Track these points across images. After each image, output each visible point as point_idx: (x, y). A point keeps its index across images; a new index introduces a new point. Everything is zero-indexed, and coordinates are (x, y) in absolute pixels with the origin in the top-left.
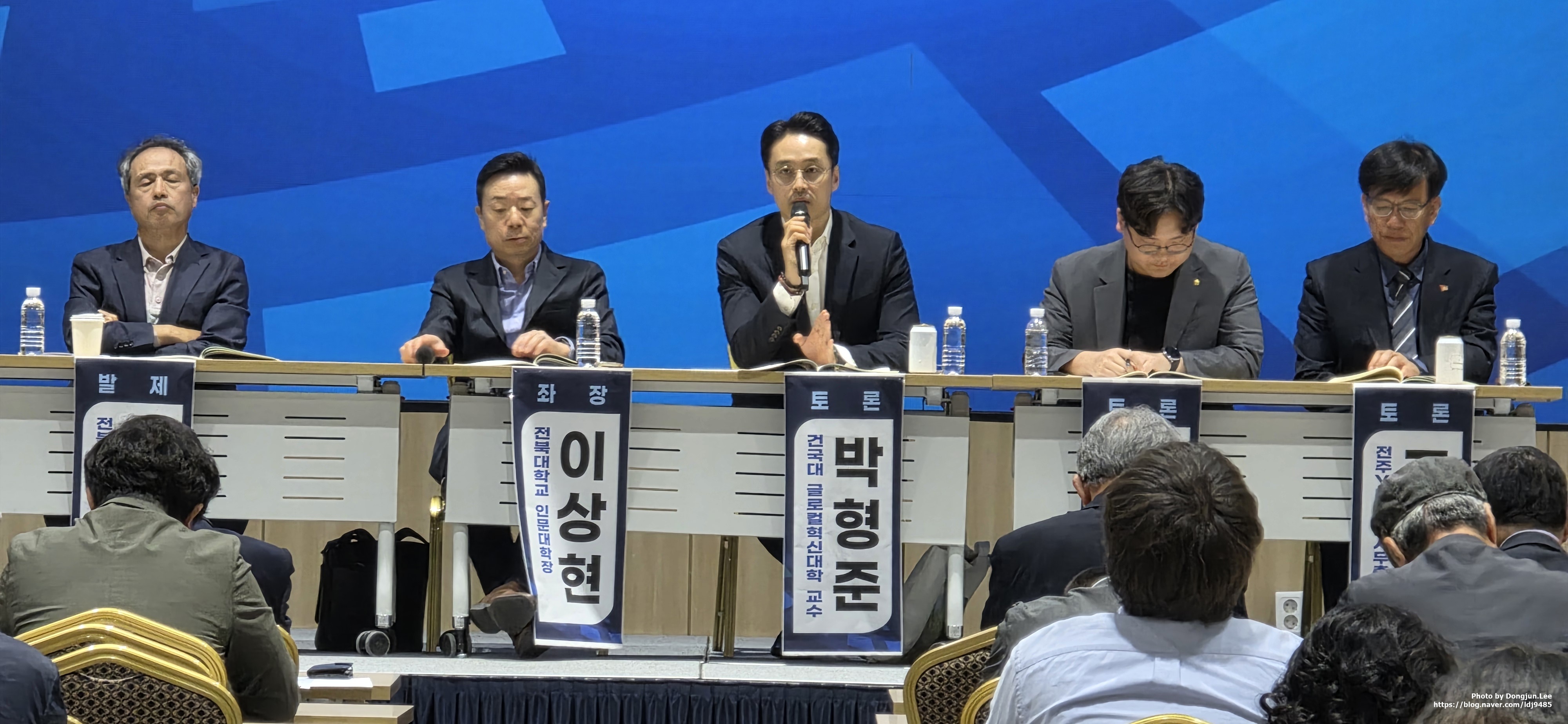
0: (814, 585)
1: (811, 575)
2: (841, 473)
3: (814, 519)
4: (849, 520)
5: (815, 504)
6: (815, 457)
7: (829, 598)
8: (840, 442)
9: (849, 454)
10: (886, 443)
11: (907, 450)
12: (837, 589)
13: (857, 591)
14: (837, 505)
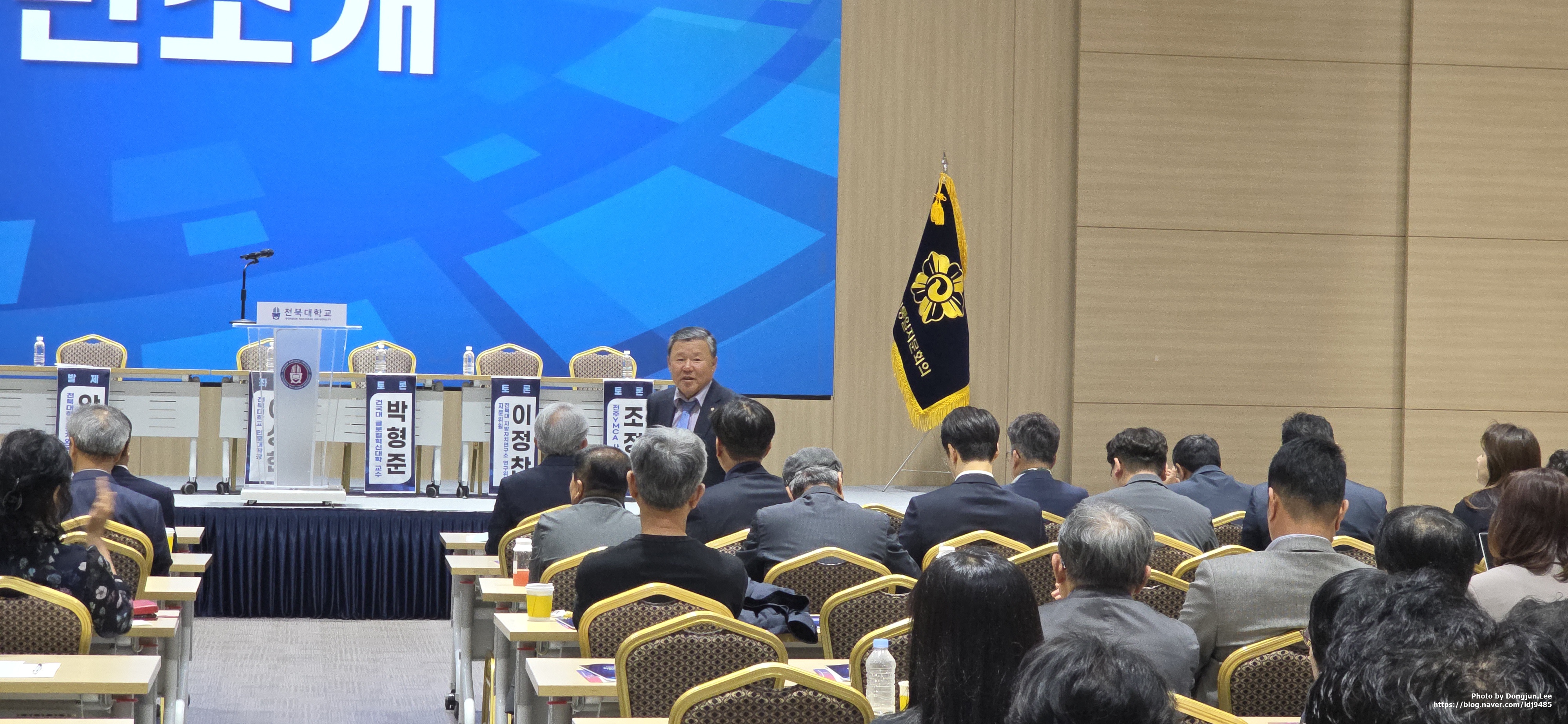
0: (378, 463)
1: (377, 459)
2: (390, 416)
3: (378, 436)
4: (393, 436)
5: (378, 429)
6: (379, 409)
7: (385, 469)
8: (389, 403)
9: (393, 408)
10: (409, 404)
11: (418, 405)
12: (388, 465)
13: (396, 466)
14: (388, 430)
